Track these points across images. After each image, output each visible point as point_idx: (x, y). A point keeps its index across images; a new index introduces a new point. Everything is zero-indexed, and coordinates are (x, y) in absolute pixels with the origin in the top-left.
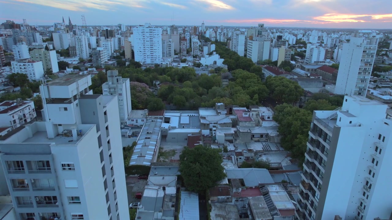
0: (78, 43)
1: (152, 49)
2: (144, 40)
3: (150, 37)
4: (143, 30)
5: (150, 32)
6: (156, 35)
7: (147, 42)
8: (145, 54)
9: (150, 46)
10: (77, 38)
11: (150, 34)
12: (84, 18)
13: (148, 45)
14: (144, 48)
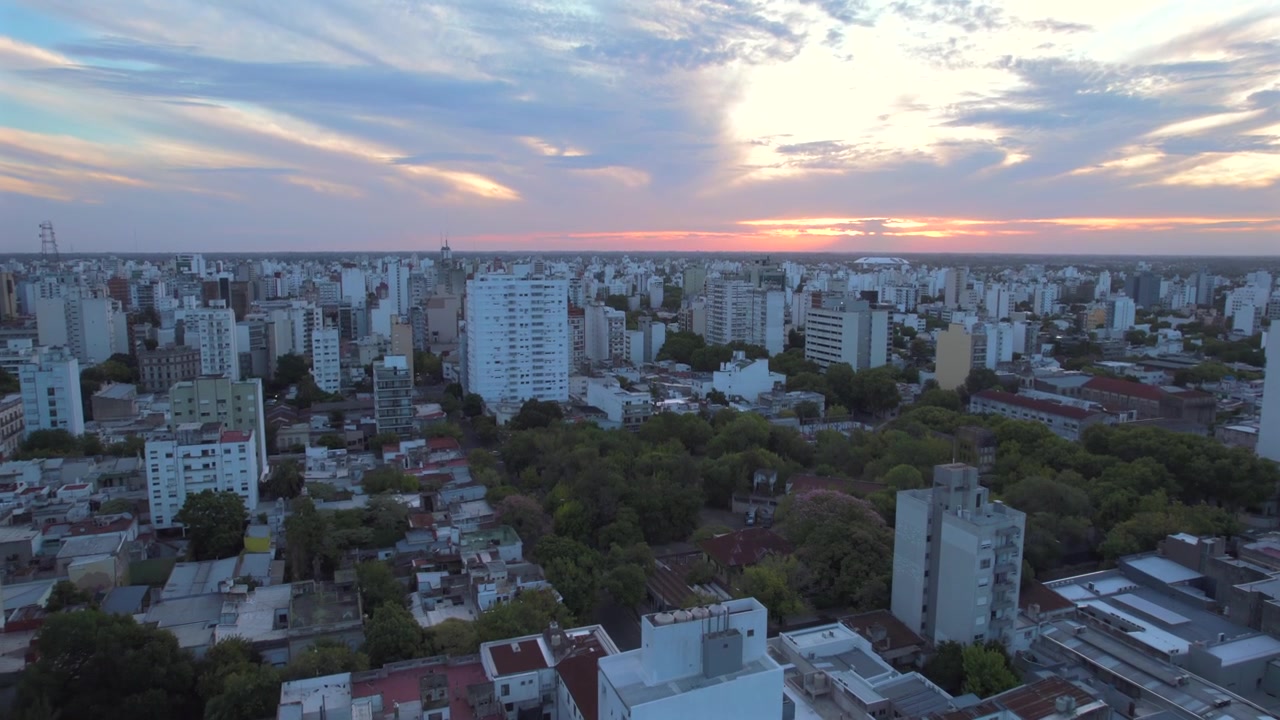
0: (212, 339)
1: (538, 353)
2: (512, 321)
3: (533, 309)
4: (511, 287)
5: (533, 294)
6: (553, 302)
7: (523, 329)
8: (513, 369)
9: (530, 343)
10: (207, 317)
11: (533, 302)
12: (53, 233)
13: (524, 337)
14: (513, 351)
